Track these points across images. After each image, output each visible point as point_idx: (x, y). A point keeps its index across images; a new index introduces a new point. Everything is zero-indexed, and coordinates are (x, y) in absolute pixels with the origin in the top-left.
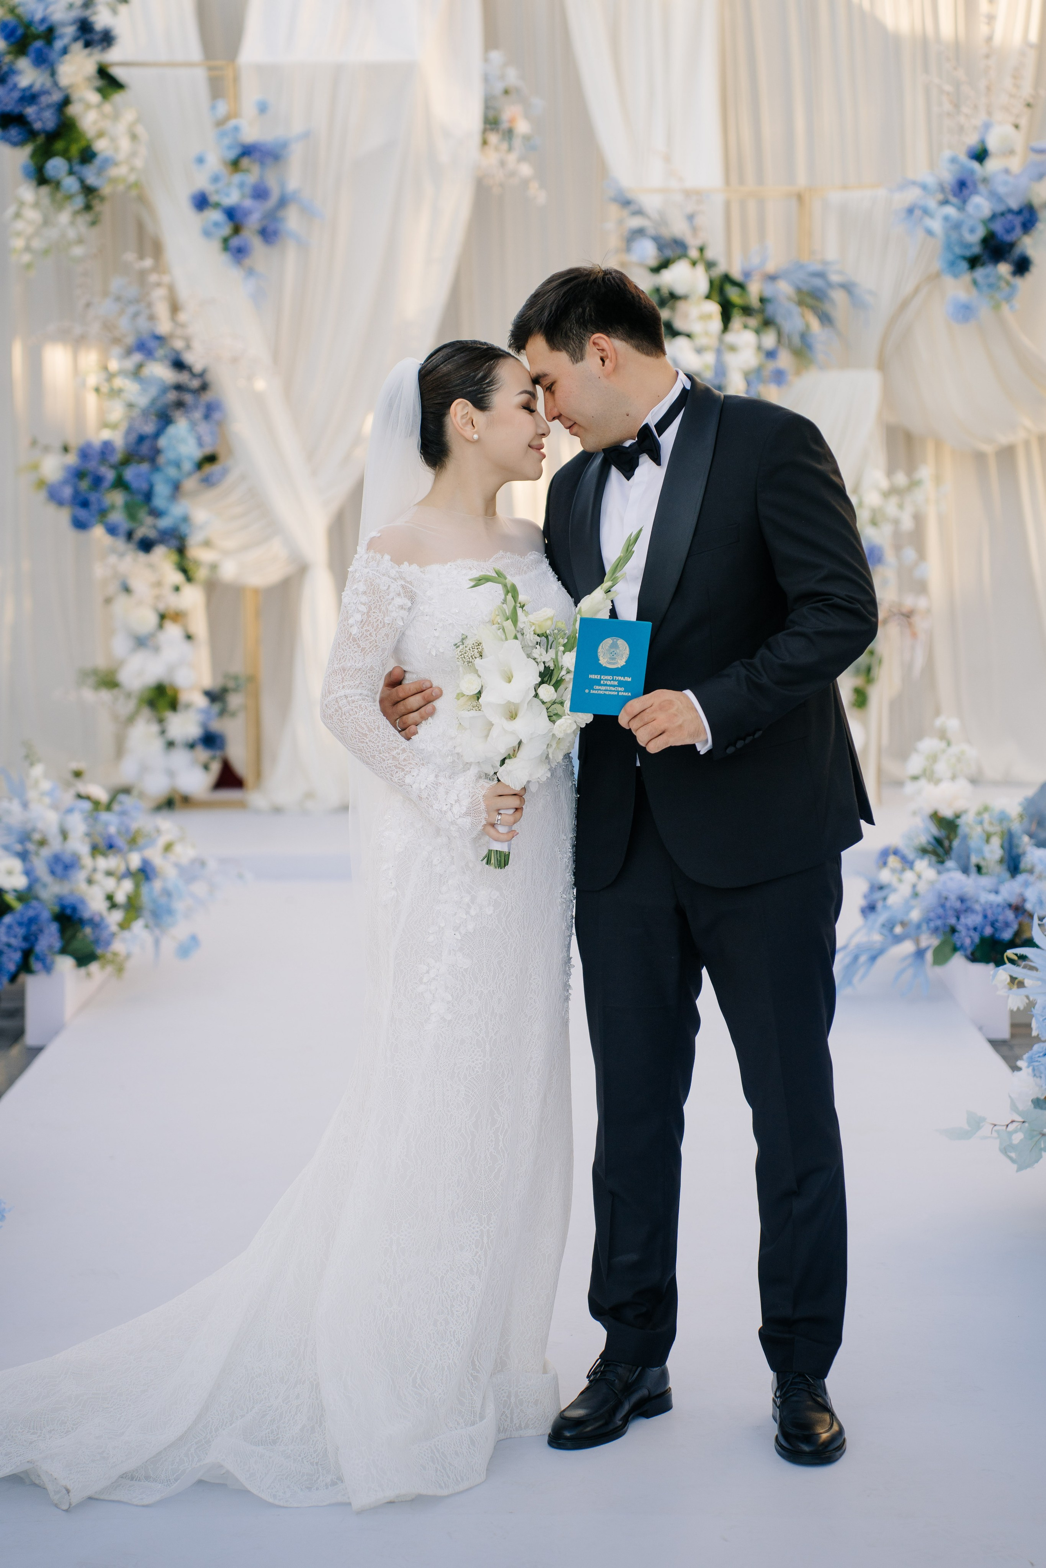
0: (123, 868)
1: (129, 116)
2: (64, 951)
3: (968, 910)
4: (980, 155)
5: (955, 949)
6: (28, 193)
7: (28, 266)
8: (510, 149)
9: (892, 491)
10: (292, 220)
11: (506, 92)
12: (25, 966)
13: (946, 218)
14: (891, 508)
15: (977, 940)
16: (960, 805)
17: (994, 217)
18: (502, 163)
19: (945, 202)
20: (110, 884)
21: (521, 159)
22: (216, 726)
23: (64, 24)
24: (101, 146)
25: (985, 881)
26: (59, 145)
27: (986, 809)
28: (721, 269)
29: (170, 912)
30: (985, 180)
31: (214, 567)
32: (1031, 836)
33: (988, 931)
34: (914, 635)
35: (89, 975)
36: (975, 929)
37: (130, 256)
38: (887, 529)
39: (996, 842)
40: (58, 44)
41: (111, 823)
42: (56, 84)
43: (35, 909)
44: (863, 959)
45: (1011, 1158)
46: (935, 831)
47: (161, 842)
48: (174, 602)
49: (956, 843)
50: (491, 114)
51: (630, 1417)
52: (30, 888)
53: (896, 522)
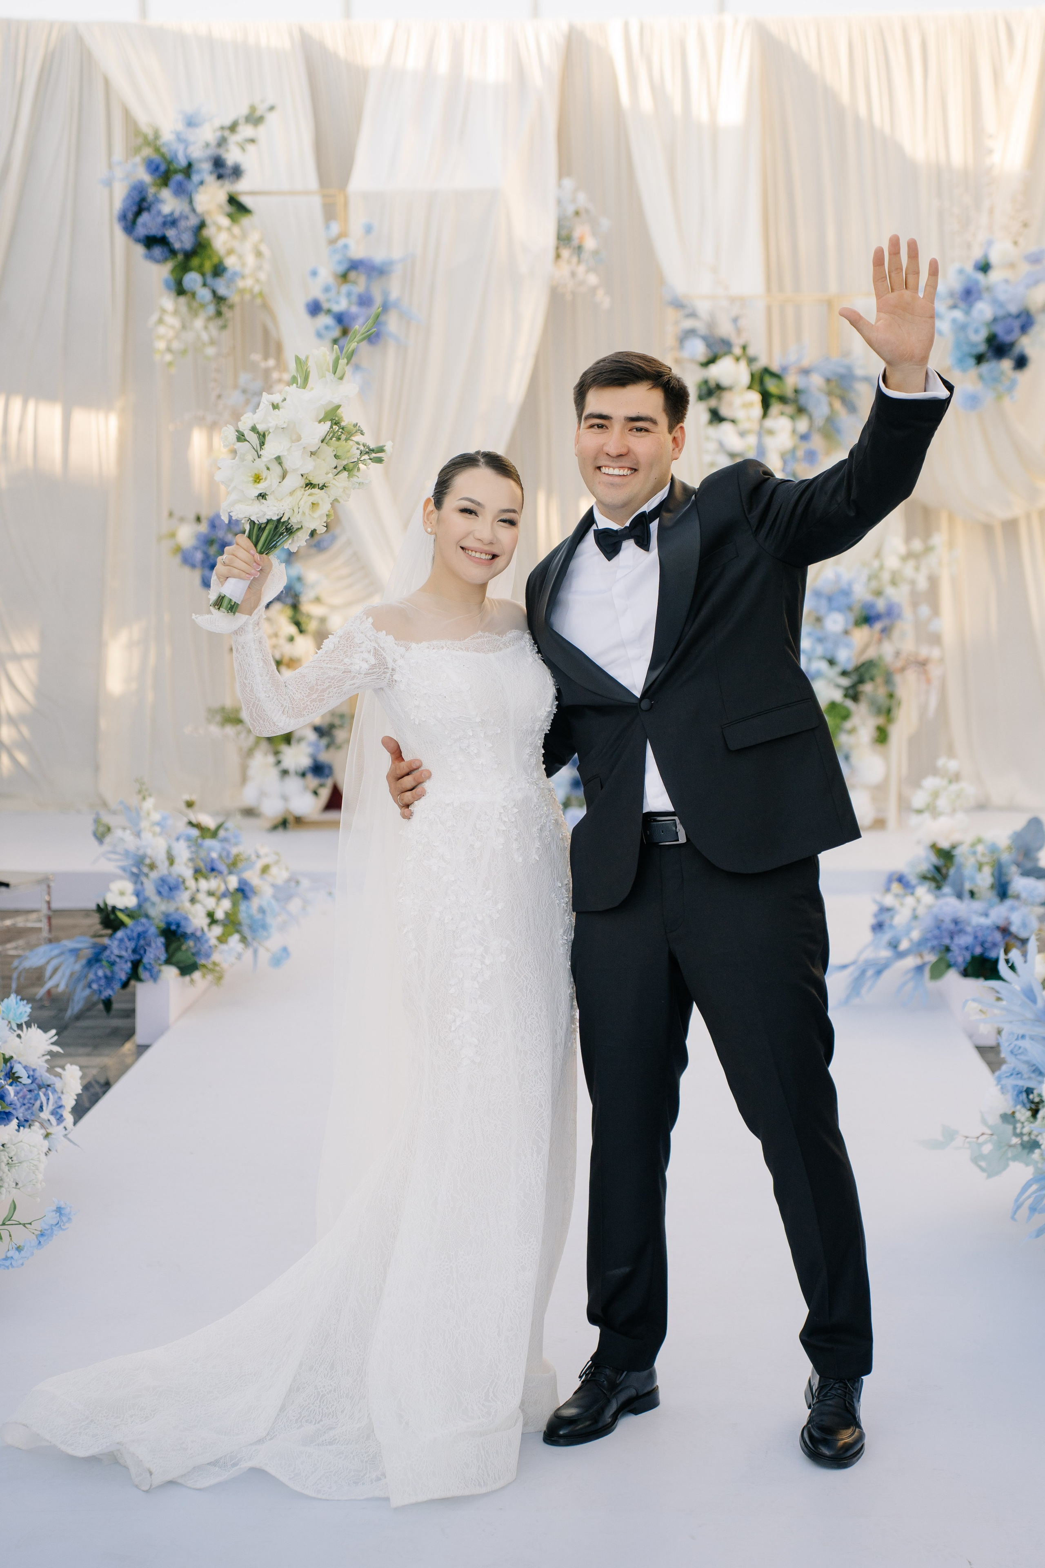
0: (223, 888)
1: (254, 236)
2: (168, 962)
3: (961, 931)
4: (984, 267)
5: (949, 966)
6: (168, 302)
7: (170, 364)
8: (579, 262)
9: (910, 556)
10: (392, 323)
11: (577, 213)
12: (134, 974)
13: (954, 321)
14: (909, 570)
15: (968, 957)
16: (956, 837)
17: (995, 320)
18: (573, 274)
19: (954, 307)
20: (211, 902)
21: (588, 270)
22: (324, 757)
23: (200, 161)
24: (230, 262)
25: (977, 906)
26: (195, 262)
27: (980, 841)
28: (762, 362)
29: (264, 927)
30: (988, 289)
31: (323, 620)
32: (1018, 865)
33: (978, 950)
34: (928, 681)
35: (192, 981)
36: (967, 948)
37: (256, 357)
38: (905, 589)
39: (987, 871)
40: (196, 178)
41: (213, 849)
42: (194, 210)
43: (143, 925)
44: (870, 973)
45: (981, 1168)
46: (934, 859)
47: (259, 865)
48: (288, 650)
49: (952, 871)
50: (564, 233)
51: (619, 1416)
52: (140, 906)
53: (913, 583)
